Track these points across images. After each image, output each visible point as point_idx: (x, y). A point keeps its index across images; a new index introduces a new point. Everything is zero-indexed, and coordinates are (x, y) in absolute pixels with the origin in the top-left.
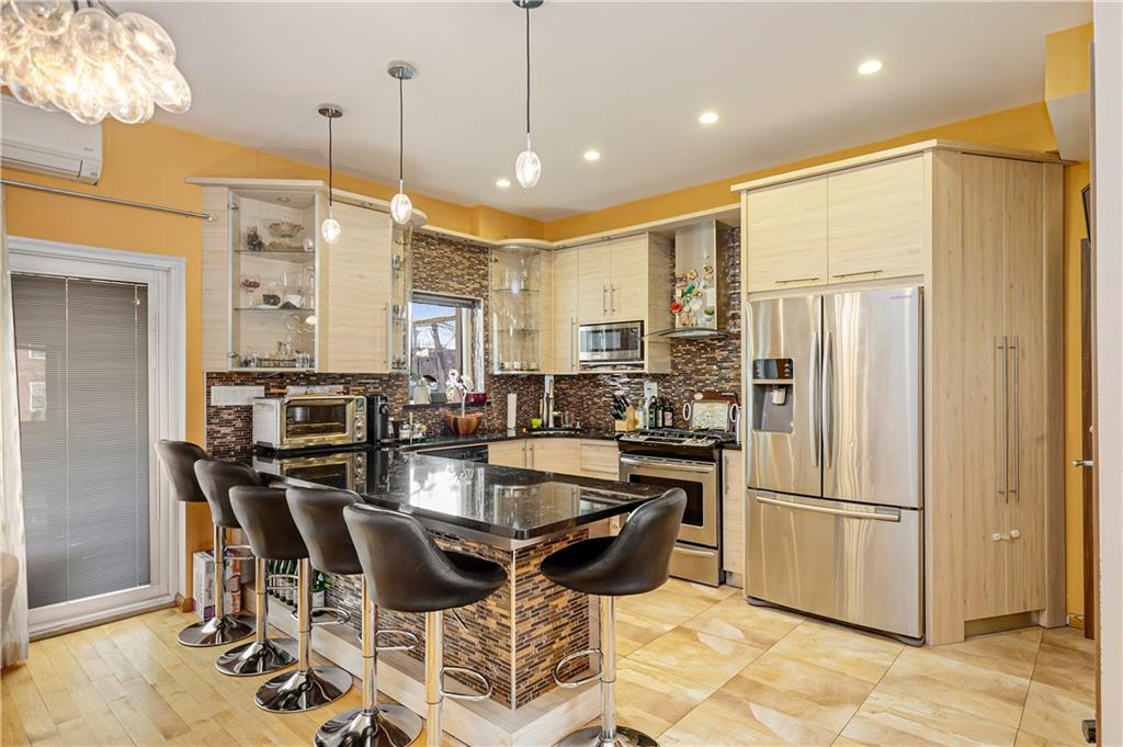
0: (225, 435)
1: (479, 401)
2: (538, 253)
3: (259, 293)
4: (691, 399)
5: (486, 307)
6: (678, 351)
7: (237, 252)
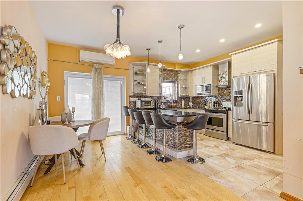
0: (132, 106)
1: (176, 102)
2: (188, 71)
3: (137, 82)
4: (223, 101)
5: (178, 83)
6: (220, 91)
7: (133, 75)
